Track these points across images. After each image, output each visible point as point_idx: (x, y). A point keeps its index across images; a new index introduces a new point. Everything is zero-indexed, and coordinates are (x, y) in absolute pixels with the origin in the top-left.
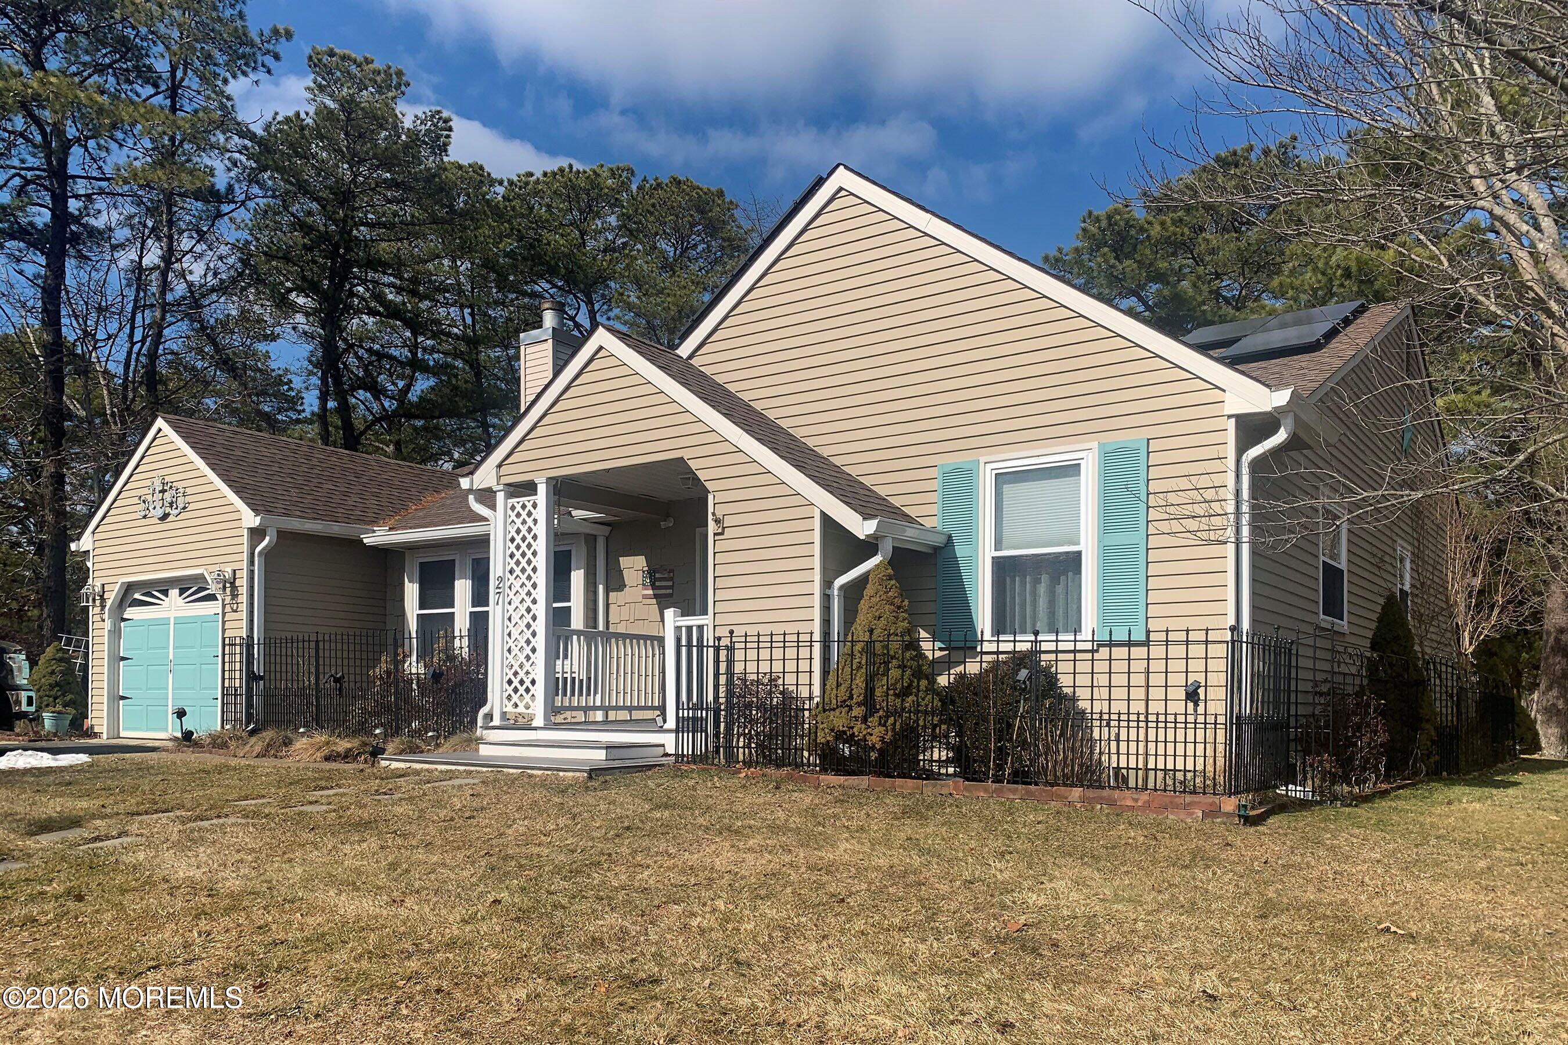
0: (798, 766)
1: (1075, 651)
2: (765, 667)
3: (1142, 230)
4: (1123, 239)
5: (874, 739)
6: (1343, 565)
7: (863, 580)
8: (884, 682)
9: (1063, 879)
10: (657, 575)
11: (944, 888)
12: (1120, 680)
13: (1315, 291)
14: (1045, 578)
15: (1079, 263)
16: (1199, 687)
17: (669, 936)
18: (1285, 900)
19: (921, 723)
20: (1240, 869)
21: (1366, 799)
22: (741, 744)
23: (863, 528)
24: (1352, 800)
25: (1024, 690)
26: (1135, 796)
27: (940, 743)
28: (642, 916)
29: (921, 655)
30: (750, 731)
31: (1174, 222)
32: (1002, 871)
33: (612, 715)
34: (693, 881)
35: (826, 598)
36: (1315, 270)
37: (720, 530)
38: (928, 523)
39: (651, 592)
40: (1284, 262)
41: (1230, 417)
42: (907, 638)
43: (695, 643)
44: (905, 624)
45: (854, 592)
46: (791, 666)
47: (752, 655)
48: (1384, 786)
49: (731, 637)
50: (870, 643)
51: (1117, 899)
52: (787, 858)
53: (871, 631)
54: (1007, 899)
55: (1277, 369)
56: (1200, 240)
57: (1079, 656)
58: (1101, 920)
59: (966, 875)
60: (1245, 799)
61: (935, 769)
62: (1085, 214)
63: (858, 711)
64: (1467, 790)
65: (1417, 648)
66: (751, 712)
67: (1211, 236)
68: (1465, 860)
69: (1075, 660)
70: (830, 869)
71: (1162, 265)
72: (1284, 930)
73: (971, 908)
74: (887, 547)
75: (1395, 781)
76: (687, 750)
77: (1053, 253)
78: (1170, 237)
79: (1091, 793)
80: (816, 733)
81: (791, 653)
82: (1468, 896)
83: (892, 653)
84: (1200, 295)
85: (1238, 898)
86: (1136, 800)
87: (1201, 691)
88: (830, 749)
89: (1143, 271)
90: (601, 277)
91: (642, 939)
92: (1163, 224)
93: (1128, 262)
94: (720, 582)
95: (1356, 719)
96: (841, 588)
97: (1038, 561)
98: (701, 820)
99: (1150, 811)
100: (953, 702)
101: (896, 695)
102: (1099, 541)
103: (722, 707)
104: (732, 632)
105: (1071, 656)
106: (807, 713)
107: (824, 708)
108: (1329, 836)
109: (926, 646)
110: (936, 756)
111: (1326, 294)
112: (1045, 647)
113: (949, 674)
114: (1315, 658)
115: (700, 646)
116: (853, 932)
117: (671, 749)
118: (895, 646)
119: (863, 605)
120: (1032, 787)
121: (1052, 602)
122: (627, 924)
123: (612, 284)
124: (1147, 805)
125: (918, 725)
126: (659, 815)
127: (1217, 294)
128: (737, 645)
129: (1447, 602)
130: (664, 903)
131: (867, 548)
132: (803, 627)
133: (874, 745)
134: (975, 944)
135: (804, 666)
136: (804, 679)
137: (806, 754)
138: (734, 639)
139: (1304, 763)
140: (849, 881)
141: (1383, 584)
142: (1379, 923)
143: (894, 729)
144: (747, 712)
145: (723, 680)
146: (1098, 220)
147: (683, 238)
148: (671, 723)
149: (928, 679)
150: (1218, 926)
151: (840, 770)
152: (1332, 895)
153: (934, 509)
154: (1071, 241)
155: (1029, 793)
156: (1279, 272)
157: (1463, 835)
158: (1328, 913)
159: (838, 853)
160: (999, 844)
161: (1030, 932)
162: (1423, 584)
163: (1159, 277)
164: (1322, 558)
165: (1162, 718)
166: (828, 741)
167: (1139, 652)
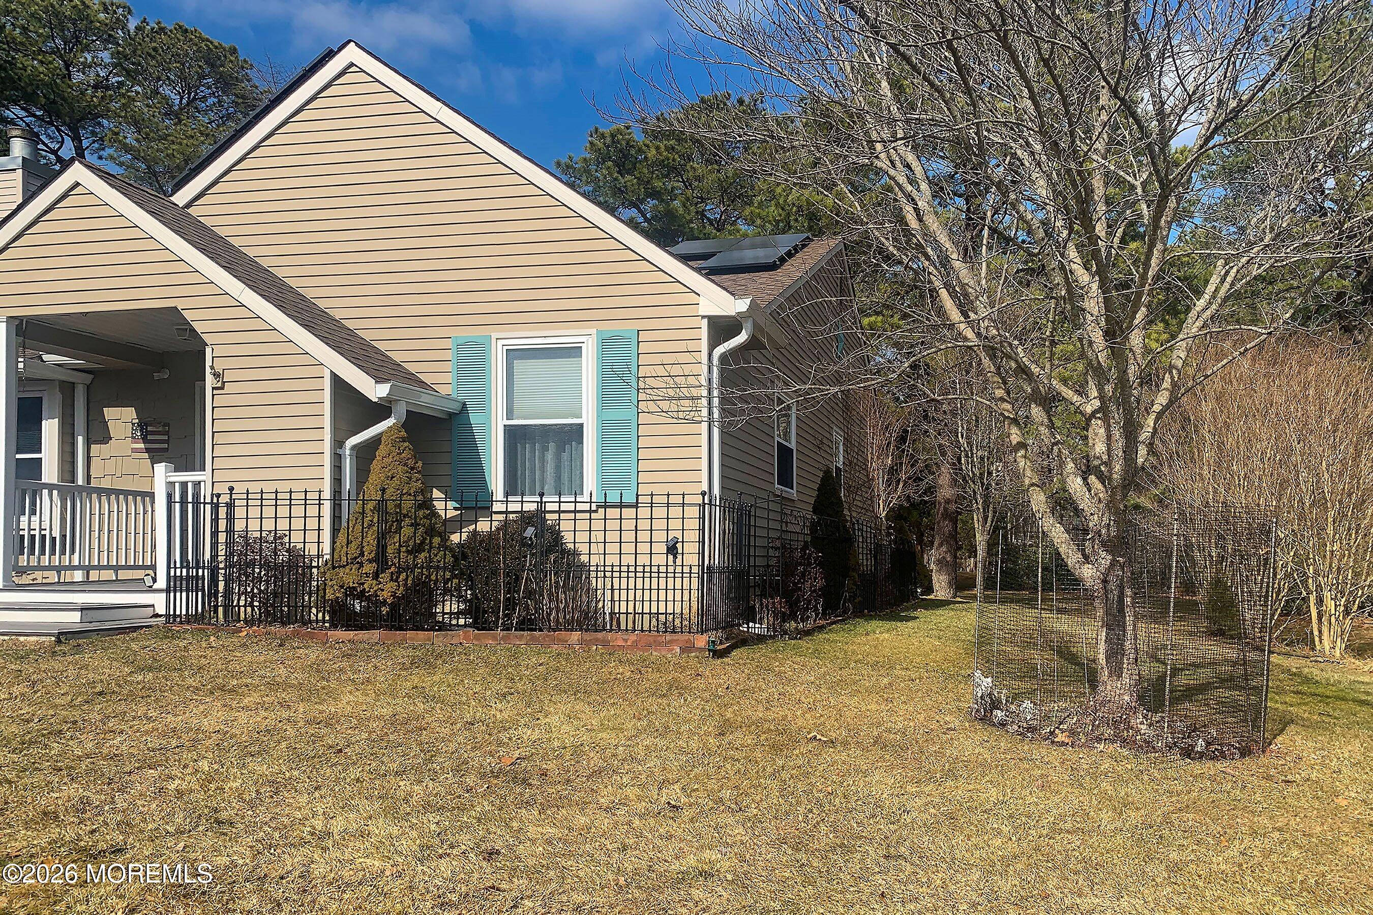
0: (306, 623)
1: (575, 512)
2: (268, 525)
3: (640, 151)
4: (625, 156)
5: (385, 595)
6: (793, 445)
7: (376, 442)
8: (396, 539)
9: (557, 713)
10: (149, 429)
11: (445, 731)
12: (613, 536)
13: (778, 222)
14: (552, 446)
15: (587, 171)
16: (677, 542)
17: (139, 803)
18: (739, 719)
19: (433, 577)
20: (707, 695)
21: (808, 633)
22: (242, 603)
23: (376, 391)
24: (797, 634)
25: (530, 546)
26: (626, 637)
27: (452, 595)
28: (109, 784)
29: (434, 514)
30: (252, 590)
31: (667, 149)
32: (502, 711)
33: (94, 575)
34: (174, 743)
35: (337, 459)
36: (777, 205)
37: (219, 385)
38: (443, 390)
39: (142, 446)
40: (754, 196)
41: (703, 317)
42: (420, 498)
43: (190, 500)
44: (419, 484)
45: (365, 453)
46: (298, 524)
47: (254, 512)
48: (822, 622)
49: (231, 494)
50: (383, 501)
51: (603, 727)
52: (285, 714)
53: (383, 490)
54: (504, 737)
55: (743, 282)
56: (688, 167)
57: (578, 516)
58: (587, 748)
59: (468, 717)
60: (713, 635)
61: (447, 620)
62: (593, 129)
63: (369, 568)
64: (880, 623)
65: (846, 512)
66: (254, 570)
67: (698, 166)
68: (874, 679)
69: (575, 520)
70: (329, 722)
71: (658, 184)
72: (737, 744)
73: (469, 747)
74: (399, 412)
75: (830, 618)
76: (181, 610)
77: (564, 160)
78: (663, 161)
79: (588, 636)
80: (325, 590)
81: (298, 511)
82: (873, 707)
83: (404, 512)
84: (689, 214)
85: (703, 720)
86: (626, 640)
87: (679, 546)
88: (340, 606)
89: (642, 187)
90: (90, 113)
91: (107, 808)
92: (658, 148)
93: (628, 177)
94: (219, 438)
95: (800, 568)
96: (353, 448)
97: (545, 430)
98: (190, 681)
99: (638, 649)
100: (465, 557)
101: (409, 552)
102: (598, 416)
103: (222, 565)
104: (231, 489)
105: (572, 516)
106: (315, 571)
107: (333, 564)
108: (777, 664)
109: (439, 505)
110: (447, 610)
111: (786, 226)
112: (549, 507)
113: (461, 532)
114: (768, 519)
115: (196, 503)
116: (348, 780)
117: (161, 610)
118: (408, 505)
119: (375, 466)
120: (537, 633)
121: (558, 468)
122: (89, 794)
123: (105, 122)
124: (635, 645)
125: (430, 580)
126: (140, 678)
127: (702, 214)
128: (237, 503)
129: (868, 476)
130: (138, 769)
131: (381, 410)
132: (311, 486)
133: (385, 601)
134: (470, 780)
135: (312, 524)
136: (312, 536)
137: (314, 610)
138: (234, 496)
139: (762, 604)
140: (349, 731)
141: (821, 460)
142: (809, 733)
143: (406, 585)
144: (249, 570)
145: (222, 537)
146: (603, 136)
147: (190, 88)
148: (161, 583)
149: (441, 537)
150: (685, 745)
151: (350, 625)
152: (777, 712)
153: (449, 378)
154: (581, 153)
155: (533, 639)
156: (751, 204)
157: (874, 659)
158: (772, 728)
159: (340, 706)
160: (501, 687)
161: (523, 764)
162: (851, 462)
163: (655, 194)
164: (777, 439)
165: (647, 569)
166: (337, 598)
167: (629, 513)
